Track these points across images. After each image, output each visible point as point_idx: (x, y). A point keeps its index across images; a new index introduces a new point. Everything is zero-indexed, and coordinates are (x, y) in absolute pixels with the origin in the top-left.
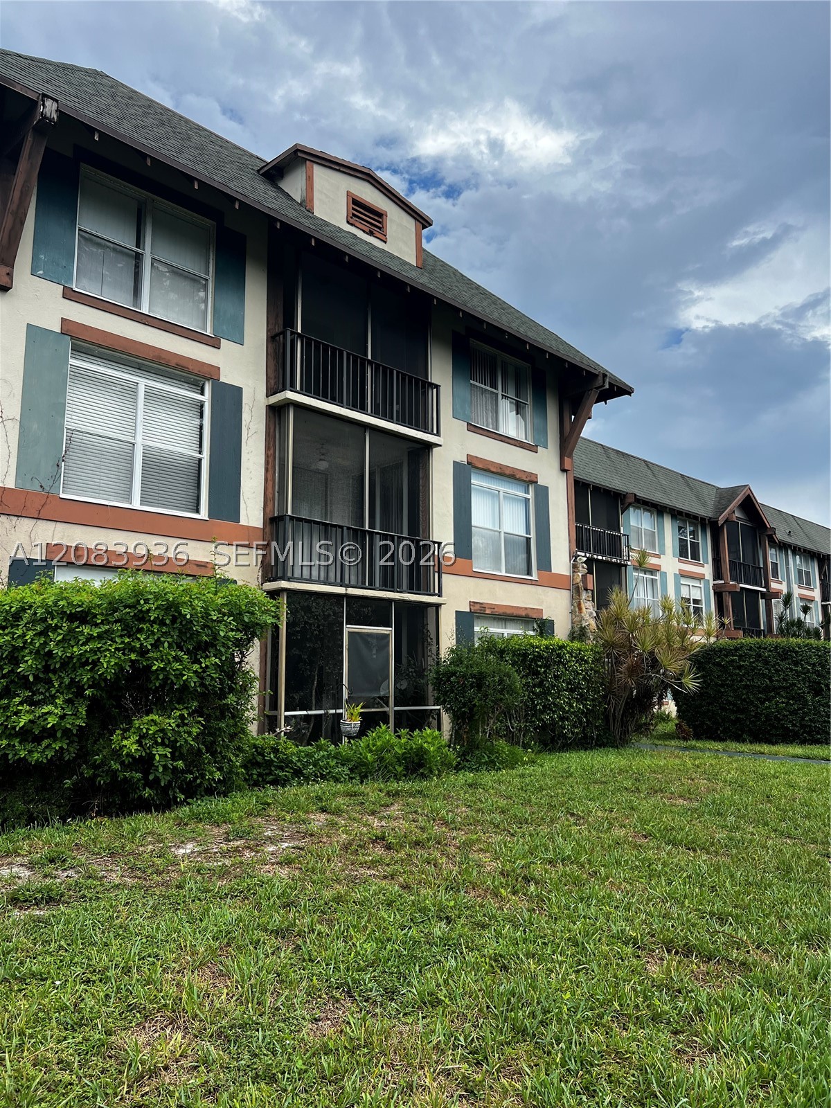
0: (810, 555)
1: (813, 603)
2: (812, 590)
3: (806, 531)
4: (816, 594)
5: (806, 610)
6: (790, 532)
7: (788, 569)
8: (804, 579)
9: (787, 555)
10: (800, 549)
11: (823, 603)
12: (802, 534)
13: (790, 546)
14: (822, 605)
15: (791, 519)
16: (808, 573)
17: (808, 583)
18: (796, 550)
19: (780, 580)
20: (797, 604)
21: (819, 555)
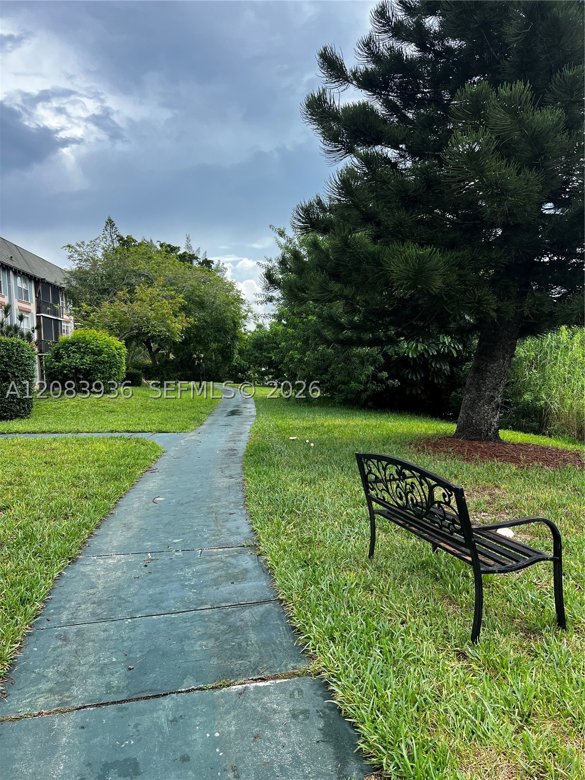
0: (28, 277)
1: (30, 314)
2: (29, 304)
3: (26, 258)
4: (33, 307)
5: (21, 318)
6: (11, 257)
7: (9, 286)
8: (23, 295)
9: (9, 275)
10: (19, 272)
11: (38, 315)
12: (22, 260)
13: (11, 268)
14: (37, 316)
15: (14, 248)
16: (26, 292)
17: (27, 298)
18: (17, 272)
19: (3, 294)
20: (16, 313)
21: (35, 278)
